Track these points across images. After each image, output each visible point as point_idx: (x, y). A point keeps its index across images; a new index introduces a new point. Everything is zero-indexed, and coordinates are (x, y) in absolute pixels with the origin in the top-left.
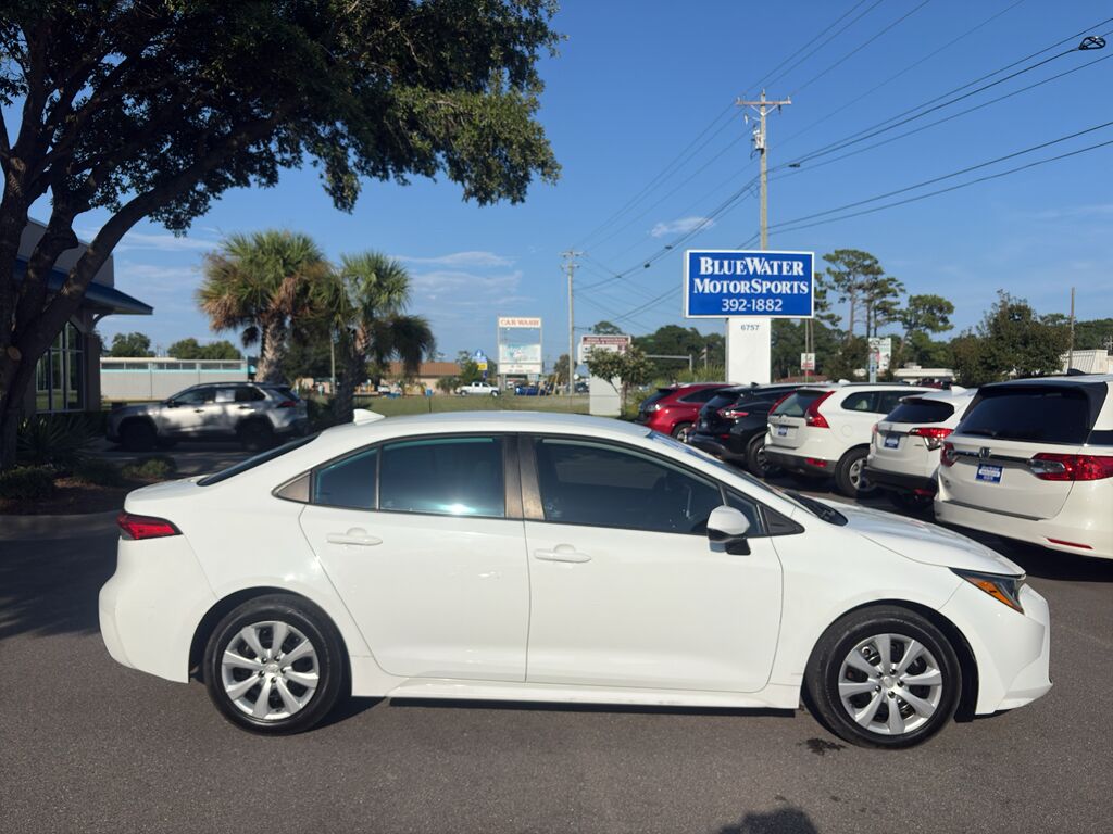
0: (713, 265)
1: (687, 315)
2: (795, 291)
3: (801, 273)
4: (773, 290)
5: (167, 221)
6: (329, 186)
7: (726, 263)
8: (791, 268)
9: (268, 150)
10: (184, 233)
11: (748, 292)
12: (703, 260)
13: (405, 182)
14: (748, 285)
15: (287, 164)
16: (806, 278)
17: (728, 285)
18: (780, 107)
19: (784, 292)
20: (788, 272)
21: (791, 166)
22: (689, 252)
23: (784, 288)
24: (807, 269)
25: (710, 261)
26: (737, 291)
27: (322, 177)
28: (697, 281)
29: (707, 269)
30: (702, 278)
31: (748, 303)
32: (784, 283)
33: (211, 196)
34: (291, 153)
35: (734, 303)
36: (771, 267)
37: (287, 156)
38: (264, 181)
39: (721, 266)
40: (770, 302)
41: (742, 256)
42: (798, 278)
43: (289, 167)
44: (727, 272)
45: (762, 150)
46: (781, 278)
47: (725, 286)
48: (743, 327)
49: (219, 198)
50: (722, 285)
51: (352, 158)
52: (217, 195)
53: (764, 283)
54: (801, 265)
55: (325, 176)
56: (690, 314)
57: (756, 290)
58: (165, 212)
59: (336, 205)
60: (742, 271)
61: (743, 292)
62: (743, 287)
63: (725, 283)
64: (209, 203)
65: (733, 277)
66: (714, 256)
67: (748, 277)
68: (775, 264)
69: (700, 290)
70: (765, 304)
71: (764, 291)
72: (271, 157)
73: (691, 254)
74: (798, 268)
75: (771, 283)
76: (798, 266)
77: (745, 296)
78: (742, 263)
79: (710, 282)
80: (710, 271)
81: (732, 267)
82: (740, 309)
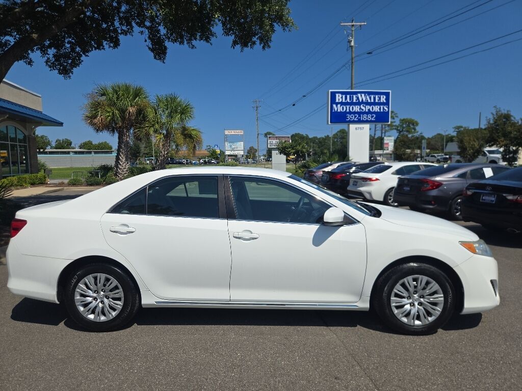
0: (342, 97)
1: (329, 123)
2: (382, 111)
3: (385, 101)
4: (371, 110)
5: (59, 70)
6: (151, 46)
7: (348, 96)
8: (380, 98)
9: (113, 24)
10: (70, 77)
11: (359, 111)
12: (337, 95)
13: (193, 47)
14: (359, 108)
15: (125, 33)
16: (387, 103)
17: (349, 108)
18: (361, 26)
19: (376, 111)
20: (378, 101)
22: (330, 91)
23: (376, 109)
24: (387, 99)
25: (340, 95)
26: (354, 110)
27: (146, 41)
28: (334, 106)
29: (339, 100)
30: (337, 104)
31: (359, 117)
32: (376, 106)
33: (83, 55)
34: (127, 26)
35: (352, 116)
36: (370, 98)
37: (124, 28)
38: (112, 45)
39: (346, 98)
40: (370, 116)
41: (356, 93)
42: (383, 104)
43: (126, 34)
44: (349, 101)
45: (352, 47)
46: (374, 104)
48: (356, 129)
49: (87, 56)
50: (346, 108)
51: (163, 30)
52: (87, 54)
53: (367, 106)
54: (385, 97)
55: (148, 40)
56: (331, 122)
57: (363, 110)
58: (58, 65)
59: (155, 58)
60: (356, 100)
61: (356, 111)
62: (356, 109)
63: (348, 107)
64: (82, 58)
65: (352, 104)
66: (342, 93)
67: (359, 103)
69: (336, 110)
70: (367, 117)
71: (367, 111)
72: (115, 31)
73: (331, 92)
75: (370, 106)
76: (383, 97)
77: (358, 113)
78: (356, 97)
79: (341, 106)
80: (341, 101)
81: (351, 98)
82: (355, 120)
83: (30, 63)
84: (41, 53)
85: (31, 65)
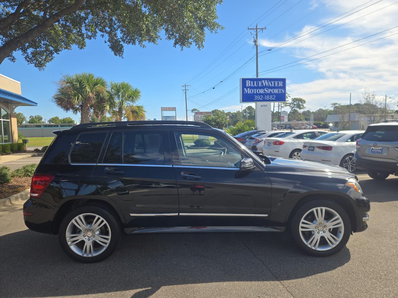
0: (251, 83)
1: (242, 101)
2: (280, 92)
3: (282, 86)
4: (272, 92)
7: (255, 82)
8: (278, 83)
12: (247, 81)
14: (263, 90)
16: (284, 87)
17: (256, 91)
19: (276, 93)
20: (277, 85)
23: (276, 91)
26: (260, 93)
28: (245, 89)
29: (248, 85)
30: (247, 88)
31: (263, 97)
32: (276, 89)
33: (55, 53)
35: (258, 97)
36: (271, 84)
39: (254, 84)
40: (271, 96)
41: (261, 80)
44: (256, 86)
46: (275, 87)
48: (261, 106)
49: (59, 54)
50: (254, 90)
52: (58, 52)
53: (269, 90)
54: (282, 83)
57: (266, 92)
58: (35, 60)
60: (261, 85)
62: (261, 91)
64: (53, 55)
65: (258, 87)
66: (251, 80)
67: (263, 87)
68: (273, 82)
70: (269, 97)
71: (269, 93)
73: (243, 79)
74: (281, 84)
75: (271, 89)
76: (281, 83)
77: (262, 94)
78: (261, 82)
79: (250, 89)
80: (250, 85)
81: (258, 84)
82: (261, 99)
83: (13, 60)
84: (22, 52)
85: (14, 61)
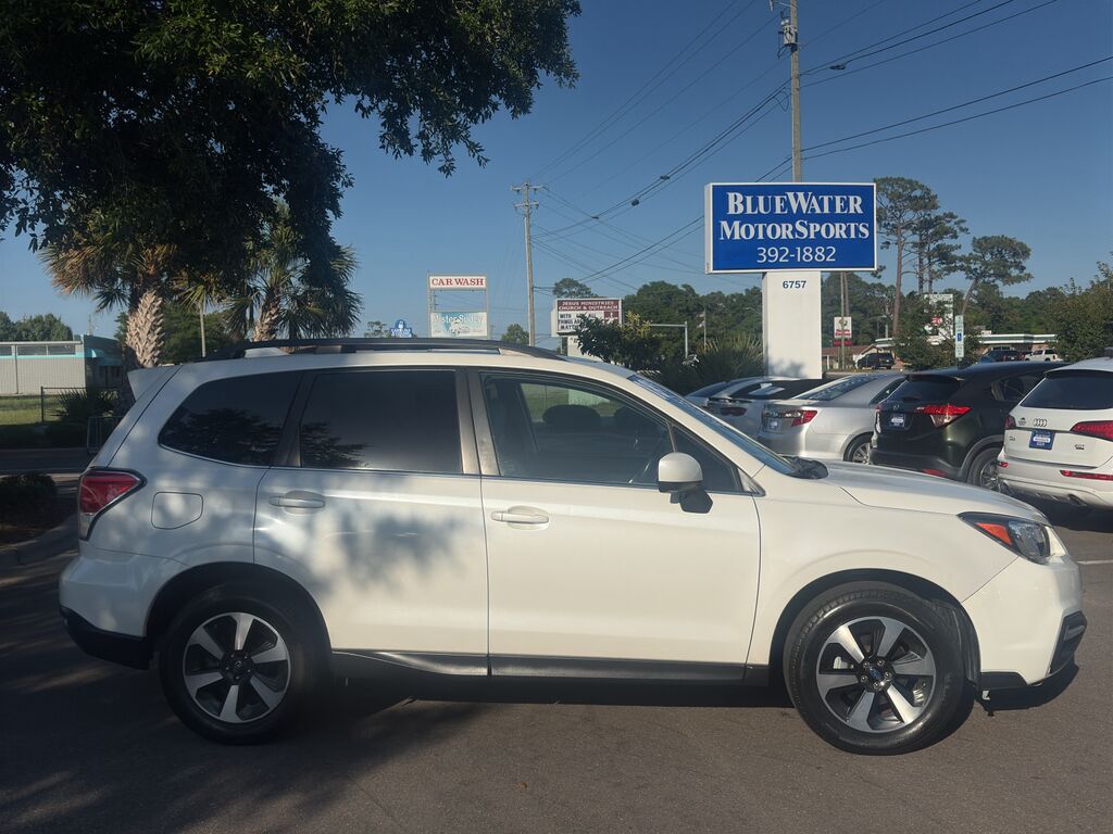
0: (744, 203)
1: (711, 271)
2: (853, 236)
3: (860, 211)
4: (824, 235)
7: (761, 199)
8: (847, 204)
11: (791, 237)
12: (731, 195)
14: (791, 228)
16: (865, 217)
17: (765, 229)
19: (838, 236)
20: (842, 210)
21: (832, 68)
23: (838, 231)
24: (867, 205)
25: (740, 197)
26: (777, 236)
28: (724, 224)
29: (736, 209)
30: (731, 219)
31: (791, 252)
32: (837, 225)
35: (773, 252)
36: (822, 209)
39: (755, 204)
40: (820, 251)
41: (782, 190)
42: (855, 218)
44: (762, 211)
45: (793, 47)
46: (833, 218)
47: (759, 231)
48: (784, 285)
50: (756, 229)
53: (812, 225)
54: (859, 200)
56: (715, 268)
57: (801, 234)
60: (782, 210)
61: (784, 237)
62: (784, 231)
63: (761, 226)
65: (771, 218)
66: (744, 190)
67: (790, 218)
68: (826, 198)
69: (729, 234)
70: (814, 253)
71: (812, 236)
73: (715, 188)
75: (821, 225)
76: (856, 201)
77: (787, 242)
78: (782, 199)
79: (741, 225)
80: (740, 210)
81: (770, 205)
82: (781, 260)
